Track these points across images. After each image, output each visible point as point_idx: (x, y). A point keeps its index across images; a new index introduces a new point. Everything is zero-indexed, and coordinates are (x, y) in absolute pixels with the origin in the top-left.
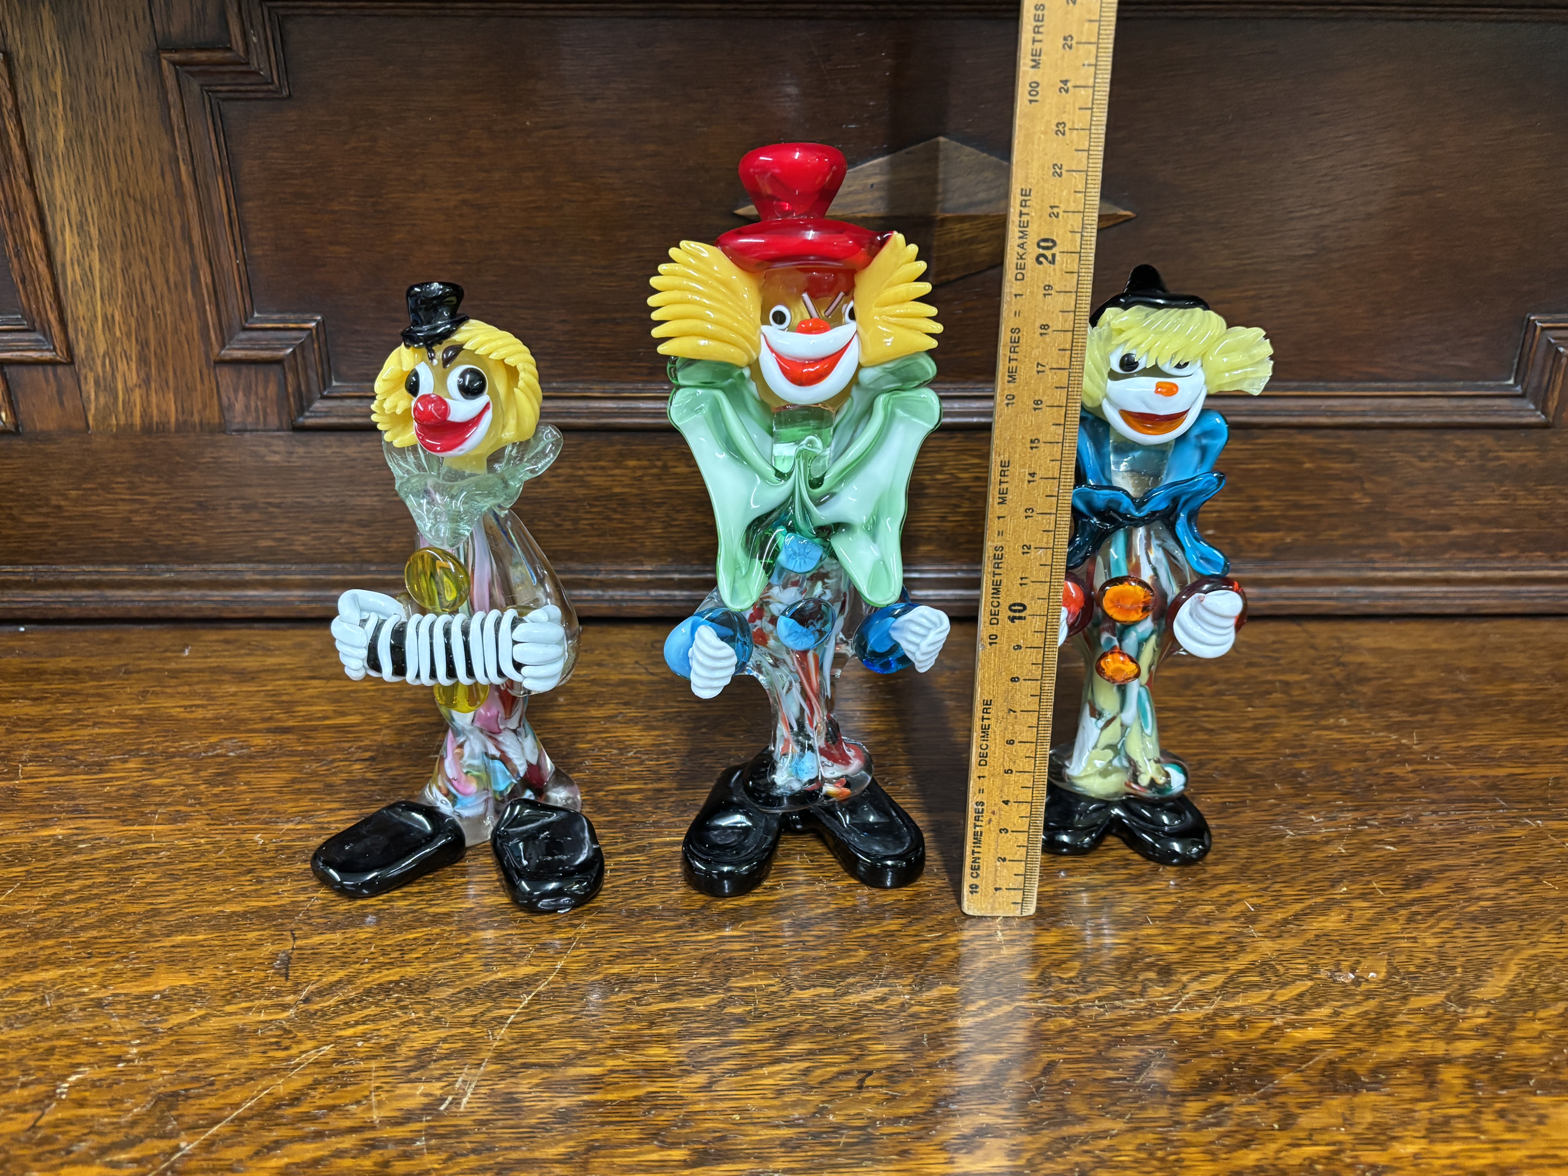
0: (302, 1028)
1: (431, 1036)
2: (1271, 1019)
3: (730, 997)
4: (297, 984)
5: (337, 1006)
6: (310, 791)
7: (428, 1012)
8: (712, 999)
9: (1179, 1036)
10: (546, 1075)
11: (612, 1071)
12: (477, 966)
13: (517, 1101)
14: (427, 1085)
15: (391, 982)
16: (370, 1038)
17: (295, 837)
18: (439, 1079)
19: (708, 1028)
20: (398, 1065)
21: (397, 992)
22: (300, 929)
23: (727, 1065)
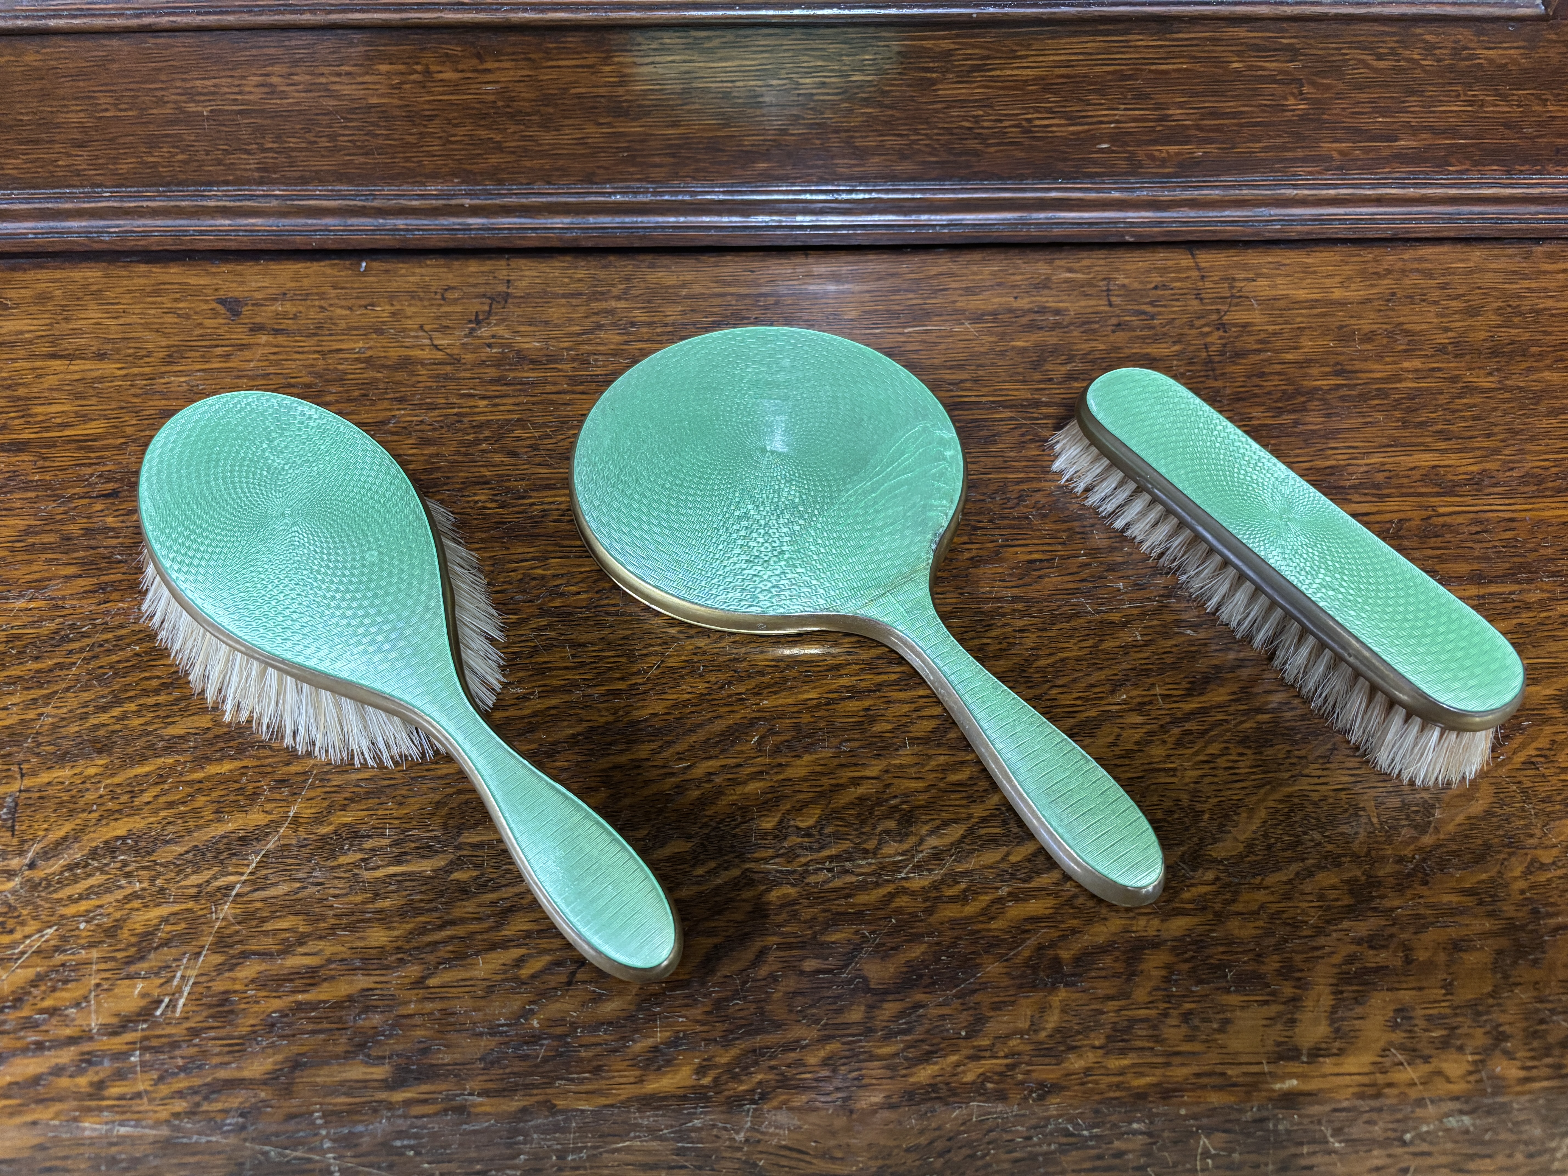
0: (27, 903)
1: (155, 913)
2: (997, 888)
3: (459, 858)
4: (23, 842)
5: (61, 873)
6: (46, 548)
7: (152, 880)
8: (439, 862)
9: (899, 911)
10: (263, 967)
11: (329, 961)
12: (208, 814)
13: (232, 1003)
14: (146, 983)
15: (118, 838)
16: (93, 918)
17: (26, 620)
18: (157, 974)
19: (430, 901)
20: (119, 955)
21: (123, 853)
22: (28, 761)
23: (444, 952)
